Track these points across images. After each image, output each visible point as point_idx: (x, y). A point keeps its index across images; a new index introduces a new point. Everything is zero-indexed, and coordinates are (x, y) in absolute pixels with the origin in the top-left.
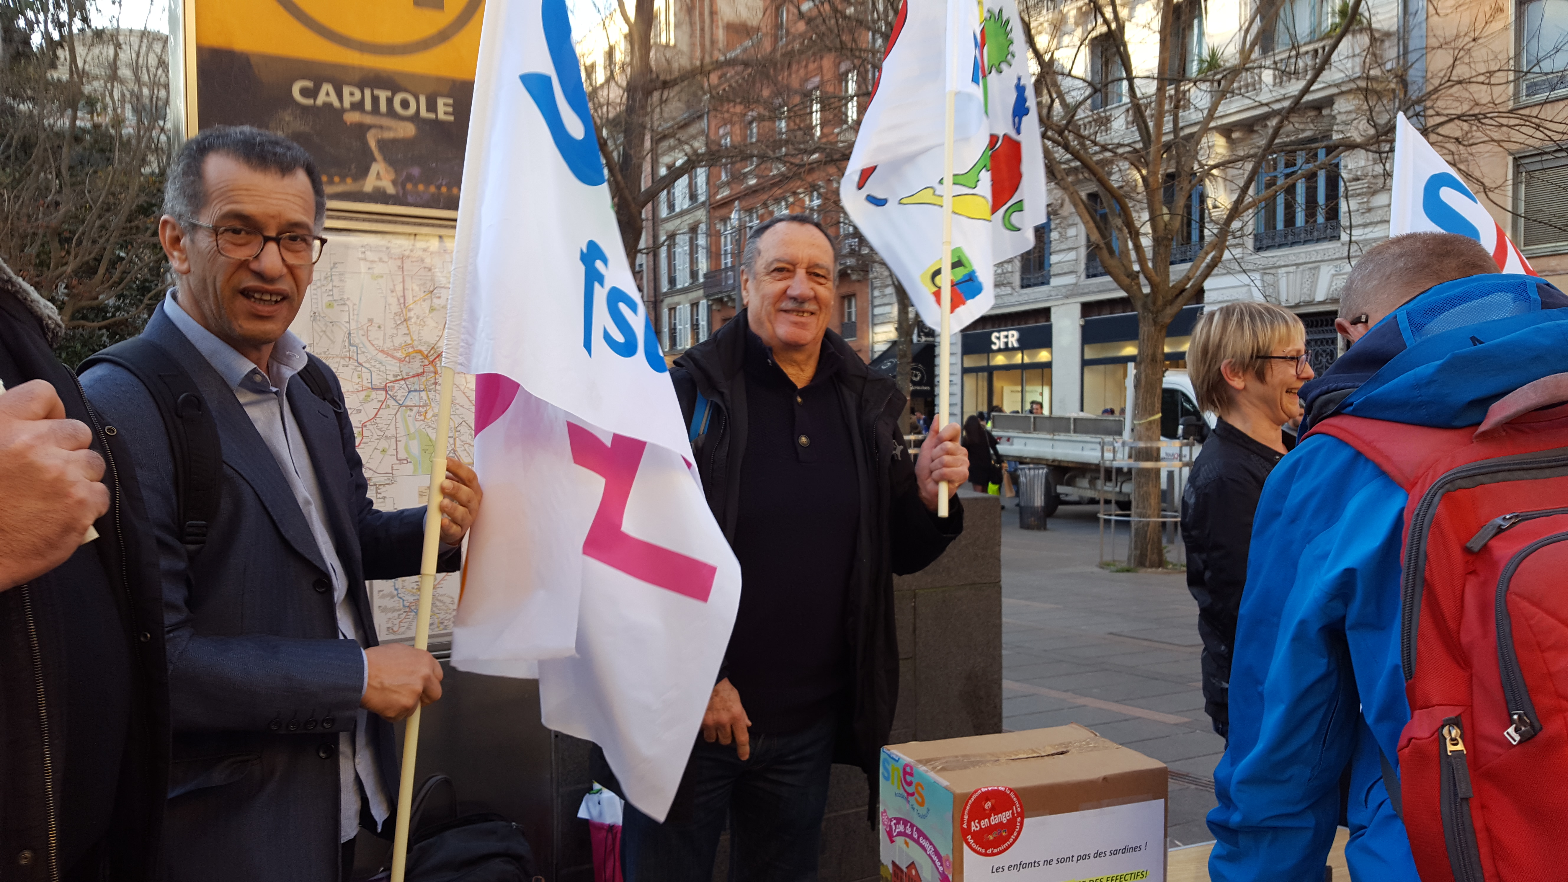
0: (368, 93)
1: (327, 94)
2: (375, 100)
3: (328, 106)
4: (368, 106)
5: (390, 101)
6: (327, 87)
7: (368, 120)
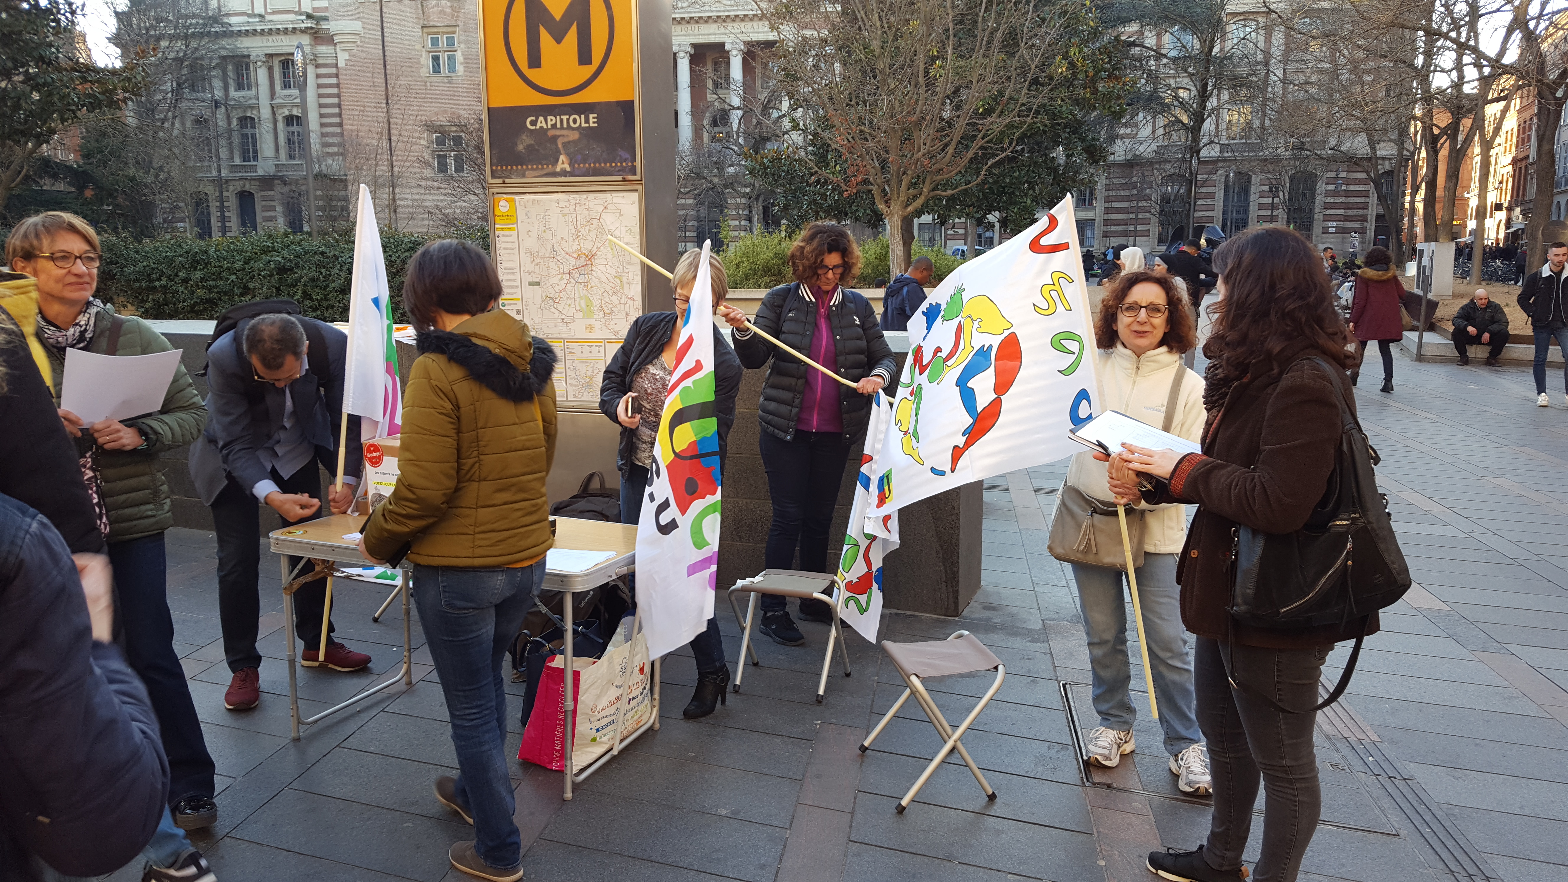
0: (558, 117)
1: (541, 123)
2: (562, 120)
3: (541, 127)
4: (558, 126)
5: (568, 120)
6: (541, 118)
7: (558, 133)
